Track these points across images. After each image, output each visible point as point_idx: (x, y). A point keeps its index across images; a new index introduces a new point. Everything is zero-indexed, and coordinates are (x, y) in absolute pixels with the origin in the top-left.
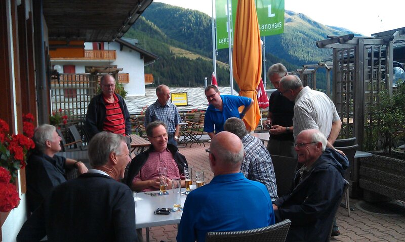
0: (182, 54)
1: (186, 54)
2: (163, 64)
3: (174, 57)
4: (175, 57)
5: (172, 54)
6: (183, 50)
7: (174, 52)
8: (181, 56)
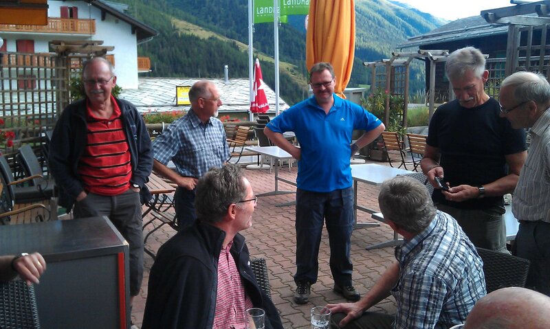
0: (188, 30)
1: (195, 30)
2: (162, 43)
3: (177, 34)
4: (180, 34)
5: (174, 29)
6: (191, 25)
7: (177, 26)
8: (188, 33)
